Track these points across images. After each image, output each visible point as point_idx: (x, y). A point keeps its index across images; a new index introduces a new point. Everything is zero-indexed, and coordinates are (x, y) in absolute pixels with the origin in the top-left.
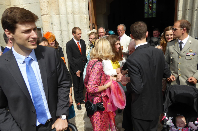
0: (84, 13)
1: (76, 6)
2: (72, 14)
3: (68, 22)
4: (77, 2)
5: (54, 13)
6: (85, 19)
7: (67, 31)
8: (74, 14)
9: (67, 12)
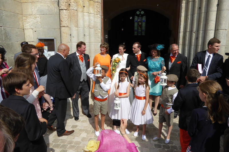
0: (98, 27)
1: (92, 21)
3: (84, 35)
4: (93, 17)
5: (74, 26)
6: (99, 33)
9: (84, 26)
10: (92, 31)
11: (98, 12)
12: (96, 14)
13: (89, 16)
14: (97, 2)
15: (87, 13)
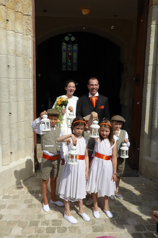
0: (29, 55)
1: (19, 45)
2: (14, 55)
3: (8, 66)
4: (21, 38)
6: (30, 63)
7: (7, 79)
9: (8, 51)
10: (20, 59)
11: (28, 31)
12: (25, 34)
13: (15, 36)
14: (27, 15)
15: (13, 32)
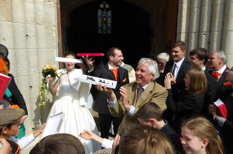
0: (52, 23)
2: (34, 23)
3: (26, 35)
4: (42, 5)
5: (4, 19)
6: (53, 32)
7: (25, 50)
8: (37, 23)
10: (41, 28)
